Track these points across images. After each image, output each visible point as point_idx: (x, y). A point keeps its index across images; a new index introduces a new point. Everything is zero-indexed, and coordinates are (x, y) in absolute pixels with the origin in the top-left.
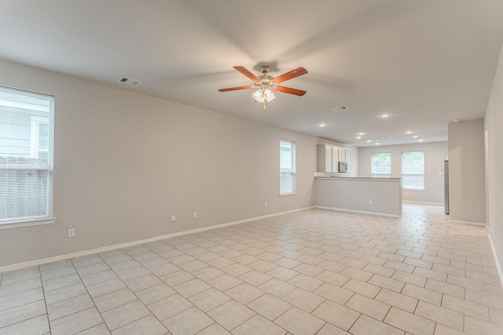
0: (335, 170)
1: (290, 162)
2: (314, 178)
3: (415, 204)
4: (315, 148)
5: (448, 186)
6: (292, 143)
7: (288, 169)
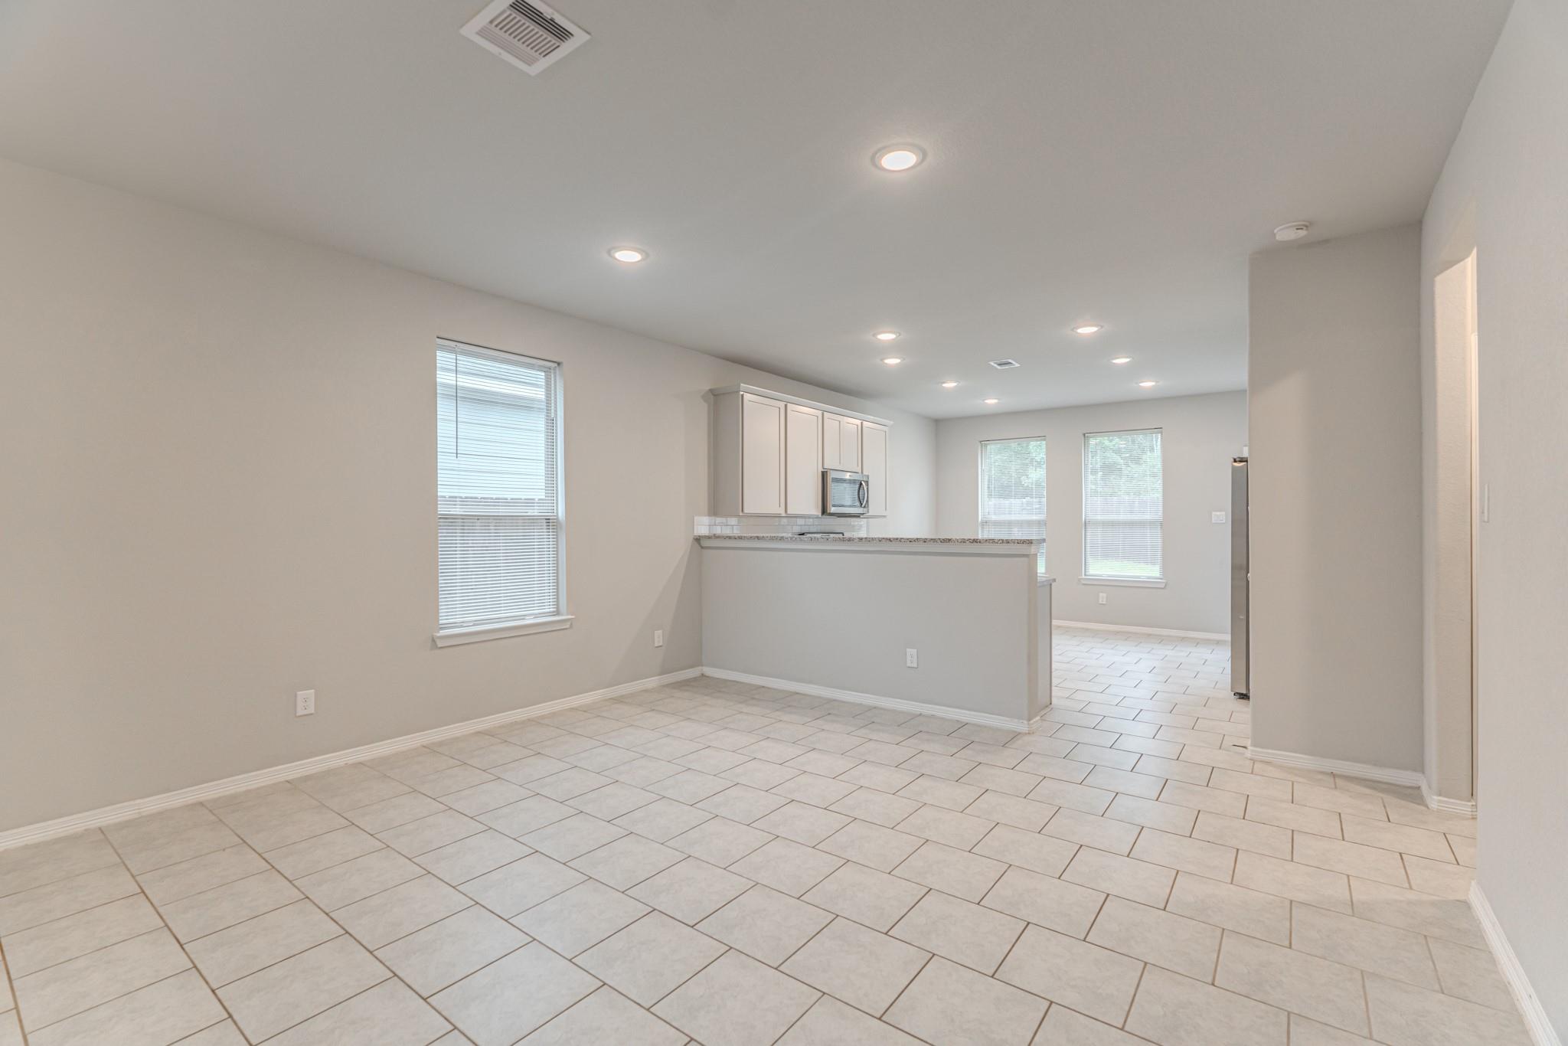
0: (805, 502)
1: (541, 469)
2: (691, 539)
3: (1127, 636)
4: (702, 410)
5: (1248, 572)
6: (547, 370)
7: (529, 502)
